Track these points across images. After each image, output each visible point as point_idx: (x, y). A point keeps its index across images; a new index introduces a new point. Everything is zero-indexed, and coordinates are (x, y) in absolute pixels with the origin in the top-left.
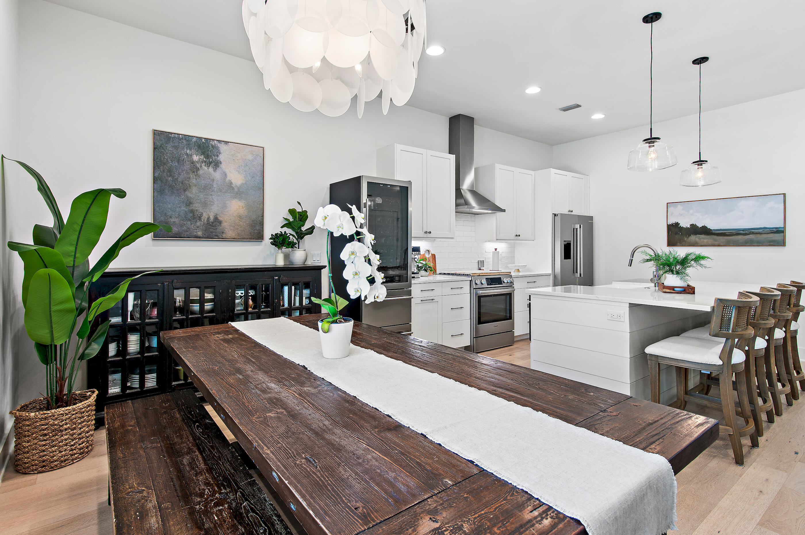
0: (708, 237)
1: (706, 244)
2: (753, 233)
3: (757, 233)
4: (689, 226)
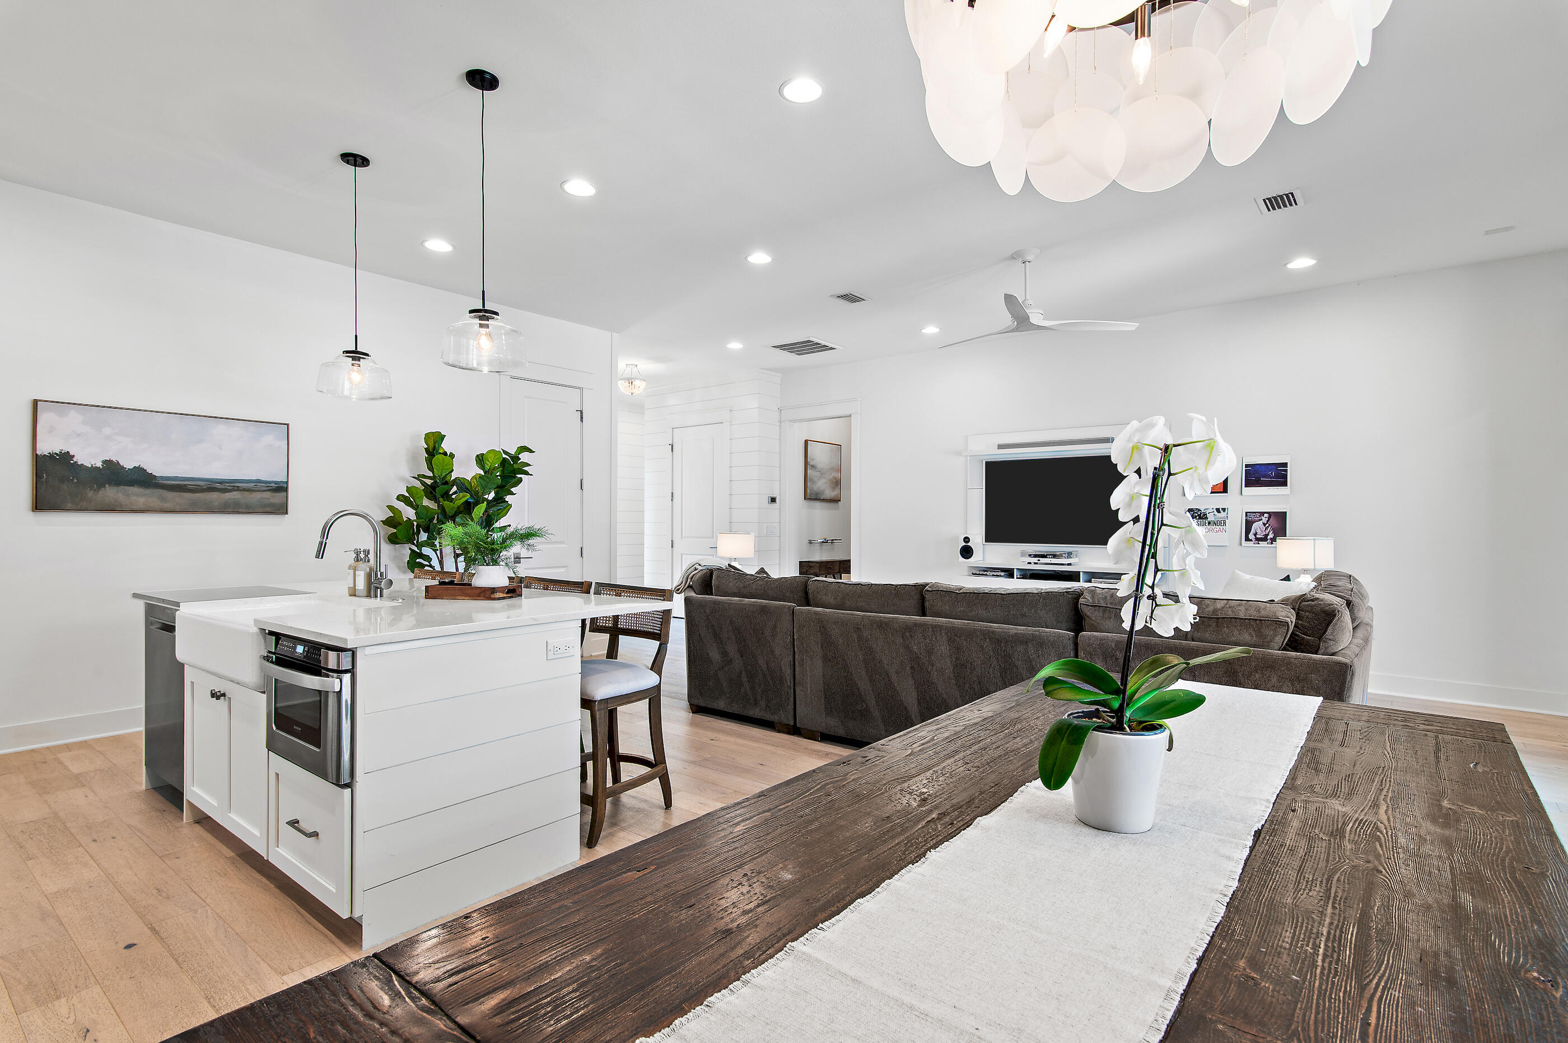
0: (149, 491)
1: (143, 507)
2: (238, 489)
3: (244, 490)
4: (99, 465)
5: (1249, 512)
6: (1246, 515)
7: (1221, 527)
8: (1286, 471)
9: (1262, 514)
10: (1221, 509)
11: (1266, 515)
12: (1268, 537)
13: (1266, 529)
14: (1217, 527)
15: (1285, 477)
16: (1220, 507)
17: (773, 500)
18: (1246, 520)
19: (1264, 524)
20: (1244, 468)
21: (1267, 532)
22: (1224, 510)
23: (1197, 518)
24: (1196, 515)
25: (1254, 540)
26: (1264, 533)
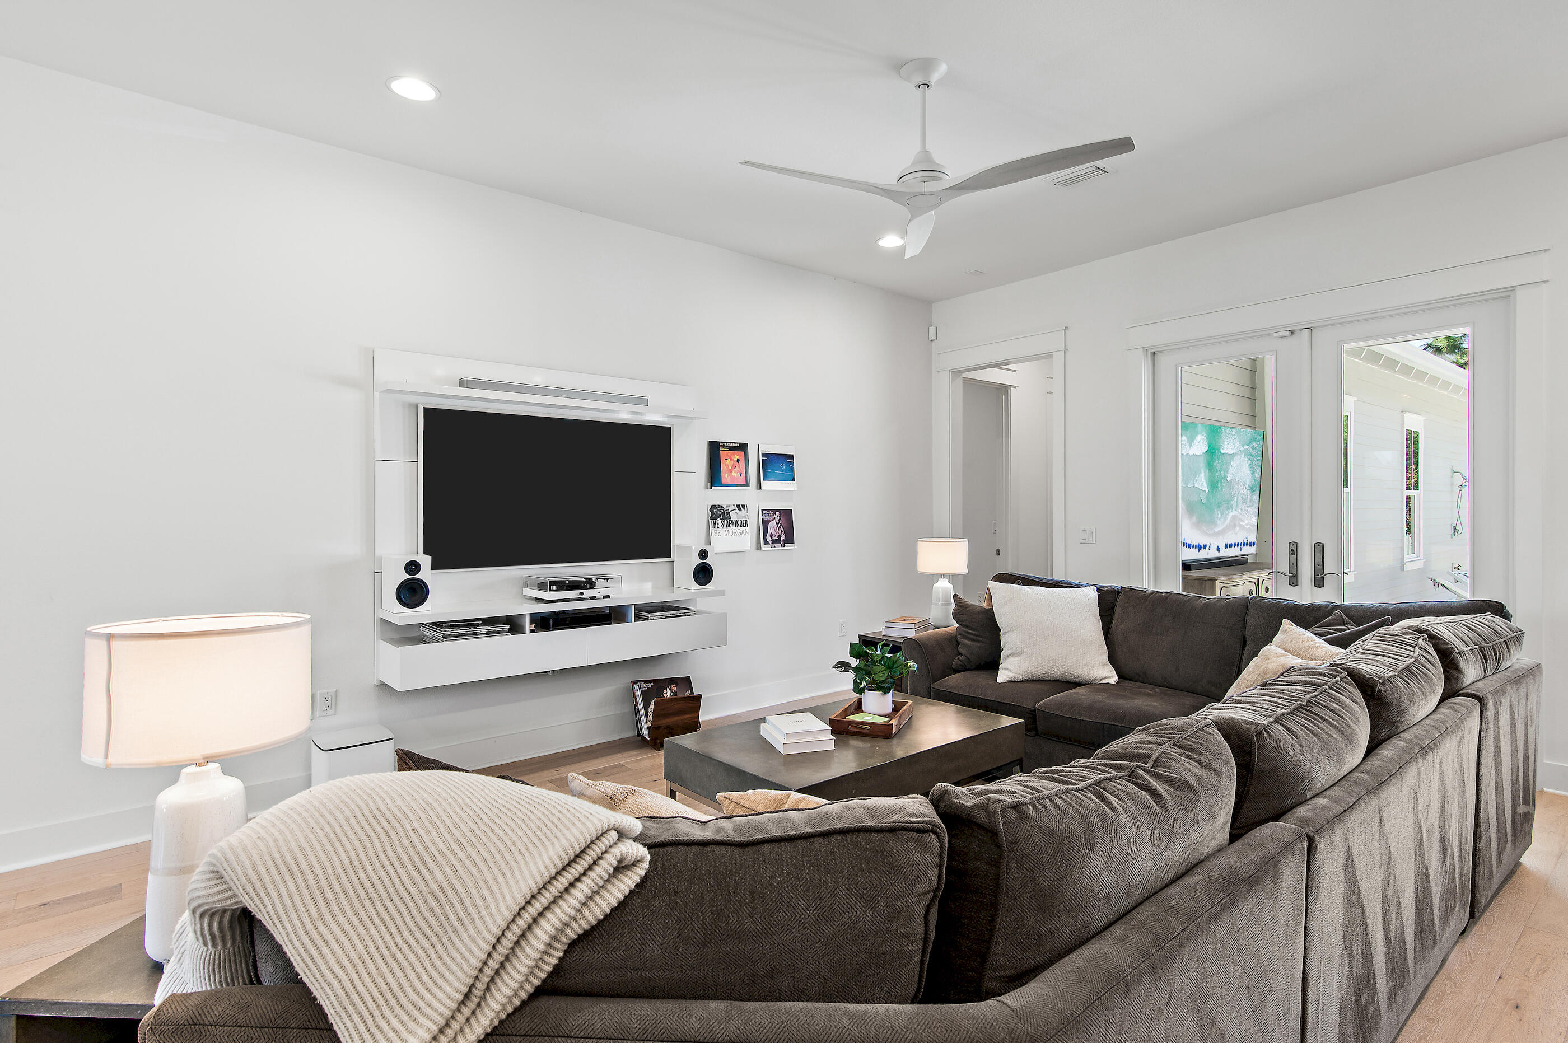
7: (744, 529)
8: (793, 463)
9: (775, 511)
11: (777, 513)
12: (781, 539)
13: (778, 529)
14: (740, 528)
15: (793, 470)
16: (741, 504)
19: (777, 524)
20: (761, 458)
21: (780, 533)
22: (744, 506)
23: (721, 517)
24: (720, 513)
25: (770, 542)
26: (778, 534)
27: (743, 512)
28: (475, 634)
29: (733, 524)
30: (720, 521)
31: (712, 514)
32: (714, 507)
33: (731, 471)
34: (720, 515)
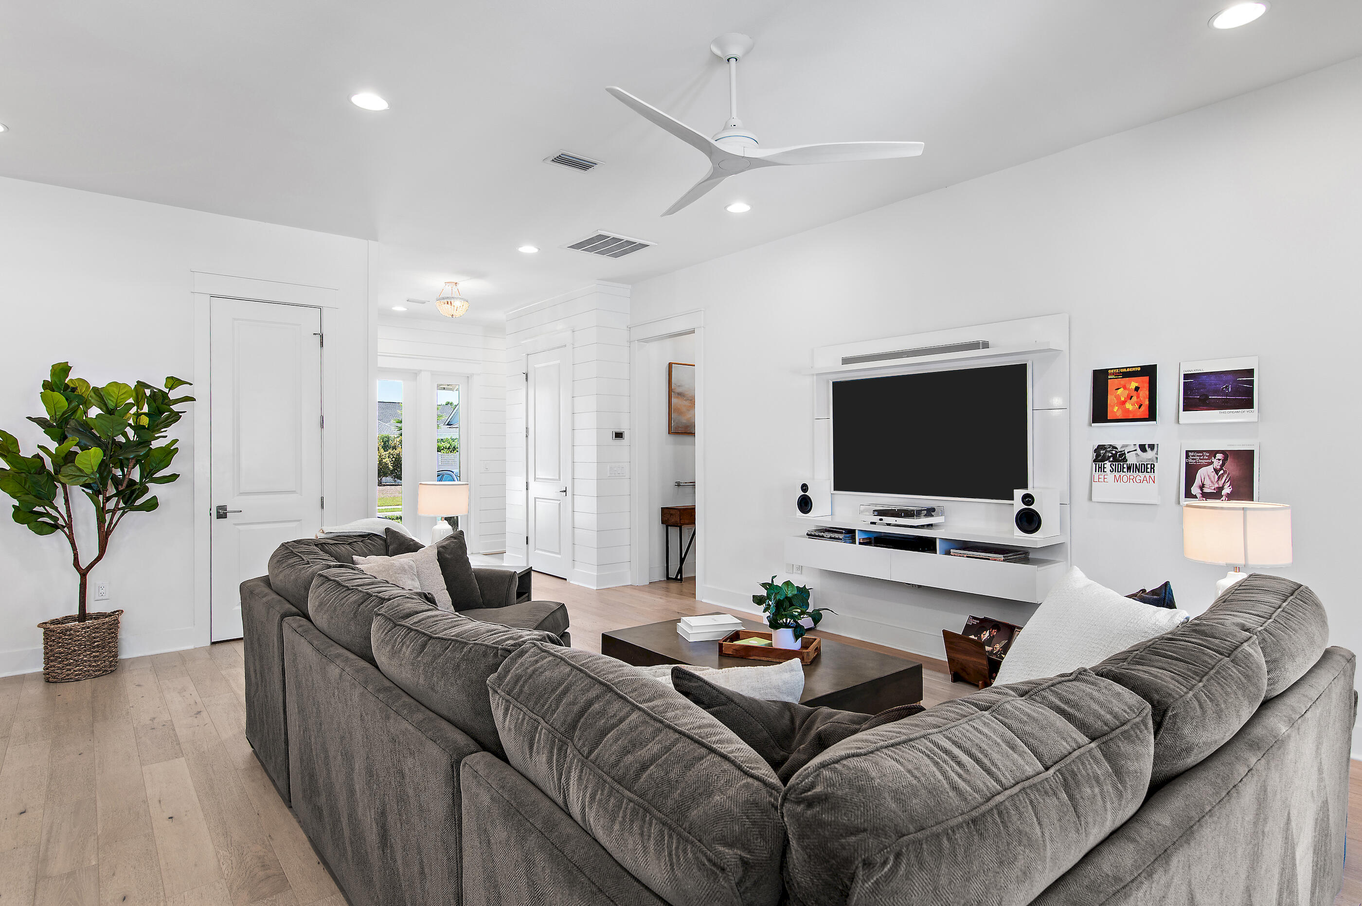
5: (1191, 451)
6: (1187, 456)
7: (1147, 475)
8: (1251, 383)
9: (1213, 453)
10: (1147, 447)
11: (1219, 456)
12: (1224, 492)
13: (1219, 478)
14: (1140, 474)
15: (1250, 392)
16: (1147, 442)
17: (619, 435)
18: (1187, 463)
19: (1216, 471)
20: (1182, 381)
21: (1221, 483)
22: (1152, 447)
23: (1111, 459)
24: (1110, 455)
25: (1199, 496)
26: (1216, 485)
27: (1150, 454)
28: (823, 537)
29: (1129, 468)
30: (1108, 464)
31: (1097, 456)
32: (1101, 447)
33: (1124, 403)
34: (1109, 457)
